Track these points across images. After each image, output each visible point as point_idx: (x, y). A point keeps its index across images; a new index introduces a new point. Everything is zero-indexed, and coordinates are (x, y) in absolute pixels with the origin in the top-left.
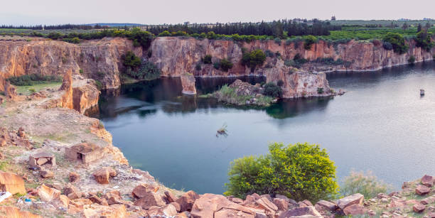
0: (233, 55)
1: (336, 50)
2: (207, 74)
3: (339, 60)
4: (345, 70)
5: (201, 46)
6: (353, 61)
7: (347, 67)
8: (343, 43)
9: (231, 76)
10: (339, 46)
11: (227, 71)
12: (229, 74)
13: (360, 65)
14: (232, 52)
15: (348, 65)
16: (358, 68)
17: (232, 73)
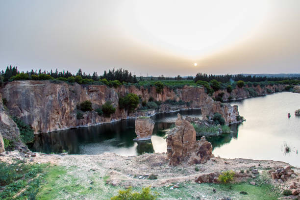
0: (112, 99)
1: (176, 93)
2: (91, 122)
3: (180, 101)
4: (187, 109)
5: (73, 92)
6: (192, 102)
7: (188, 106)
8: (179, 88)
9: (113, 121)
10: (177, 90)
11: (109, 117)
12: (111, 120)
13: (197, 104)
14: (110, 97)
15: (188, 105)
16: (197, 107)
17: (114, 118)
